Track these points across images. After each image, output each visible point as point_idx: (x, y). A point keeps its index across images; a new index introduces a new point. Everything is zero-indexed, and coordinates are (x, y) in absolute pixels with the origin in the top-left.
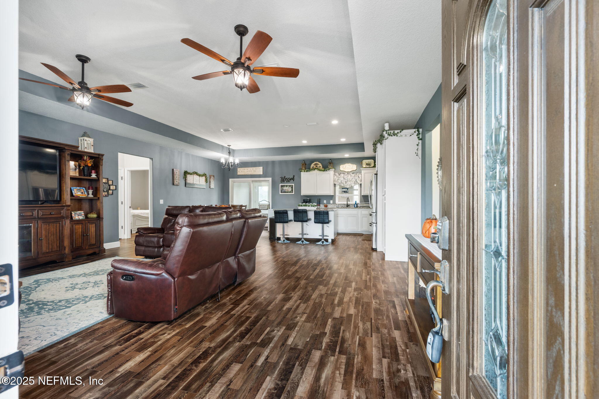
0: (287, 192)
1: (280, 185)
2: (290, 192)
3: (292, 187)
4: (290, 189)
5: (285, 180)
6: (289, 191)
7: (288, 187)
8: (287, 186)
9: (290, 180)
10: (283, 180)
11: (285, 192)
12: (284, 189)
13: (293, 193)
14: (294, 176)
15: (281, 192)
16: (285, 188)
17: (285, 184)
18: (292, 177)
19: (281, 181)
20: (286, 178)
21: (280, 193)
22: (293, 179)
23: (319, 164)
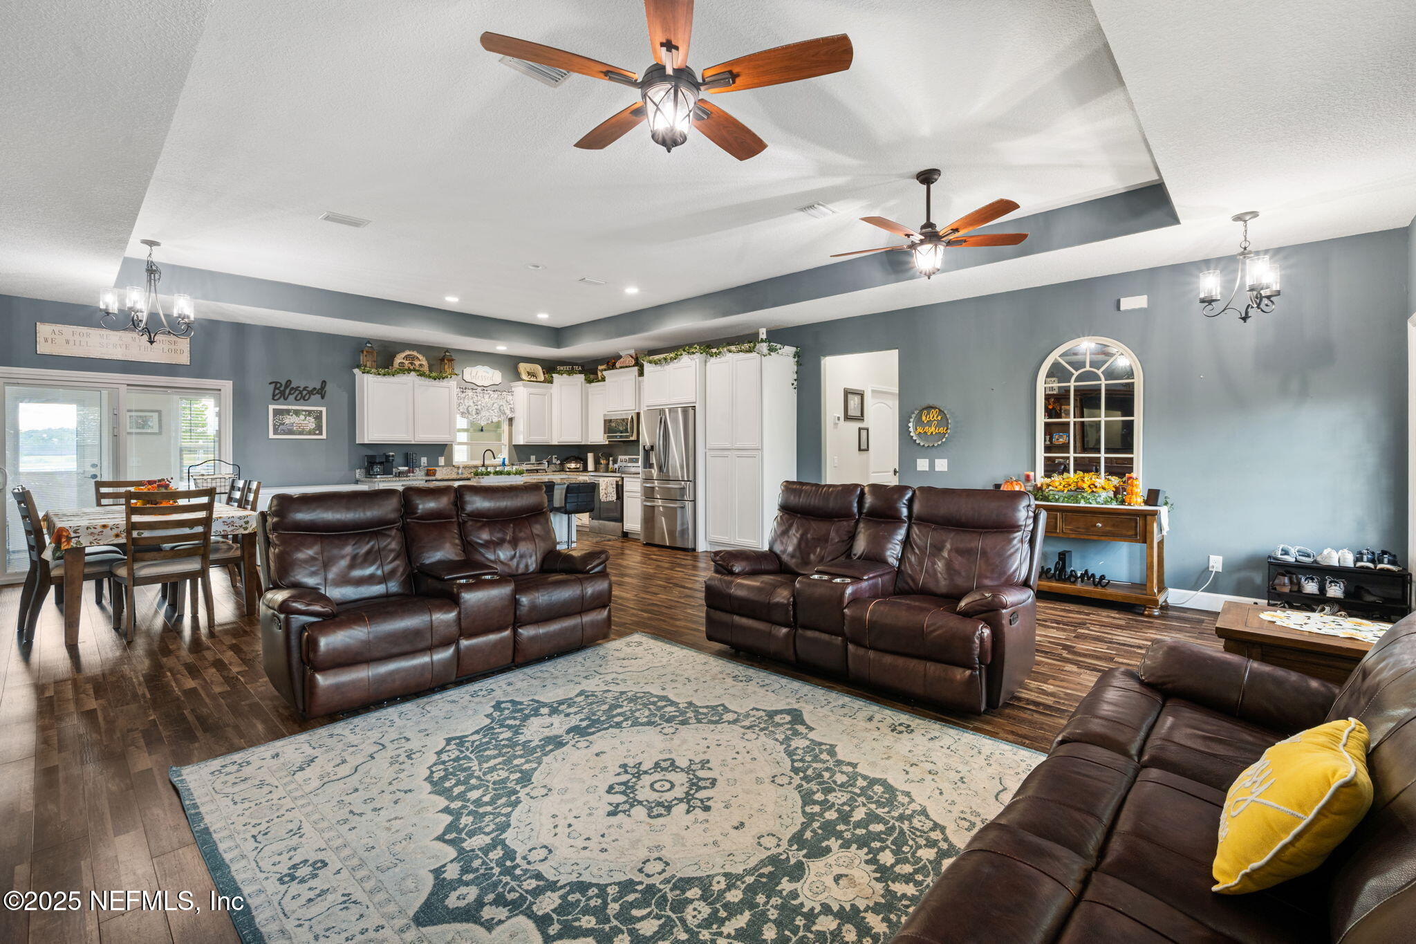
0: (301, 433)
1: (271, 407)
2: (310, 433)
3: (318, 417)
4: (310, 423)
5: (290, 394)
6: (307, 429)
7: (302, 417)
8: (297, 413)
9: (311, 393)
10: (282, 391)
11: (291, 432)
12: (287, 421)
13: (324, 436)
14: (324, 382)
15: (275, 433)
16: (289, 420)
17: (290, 407)
18: (318, 387)
19: (274, 395)
20: (293, 385)
21: (271, 436)
22: (321, 391)
23: (420, 357)
